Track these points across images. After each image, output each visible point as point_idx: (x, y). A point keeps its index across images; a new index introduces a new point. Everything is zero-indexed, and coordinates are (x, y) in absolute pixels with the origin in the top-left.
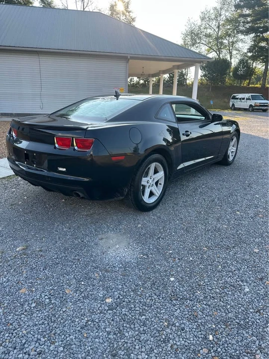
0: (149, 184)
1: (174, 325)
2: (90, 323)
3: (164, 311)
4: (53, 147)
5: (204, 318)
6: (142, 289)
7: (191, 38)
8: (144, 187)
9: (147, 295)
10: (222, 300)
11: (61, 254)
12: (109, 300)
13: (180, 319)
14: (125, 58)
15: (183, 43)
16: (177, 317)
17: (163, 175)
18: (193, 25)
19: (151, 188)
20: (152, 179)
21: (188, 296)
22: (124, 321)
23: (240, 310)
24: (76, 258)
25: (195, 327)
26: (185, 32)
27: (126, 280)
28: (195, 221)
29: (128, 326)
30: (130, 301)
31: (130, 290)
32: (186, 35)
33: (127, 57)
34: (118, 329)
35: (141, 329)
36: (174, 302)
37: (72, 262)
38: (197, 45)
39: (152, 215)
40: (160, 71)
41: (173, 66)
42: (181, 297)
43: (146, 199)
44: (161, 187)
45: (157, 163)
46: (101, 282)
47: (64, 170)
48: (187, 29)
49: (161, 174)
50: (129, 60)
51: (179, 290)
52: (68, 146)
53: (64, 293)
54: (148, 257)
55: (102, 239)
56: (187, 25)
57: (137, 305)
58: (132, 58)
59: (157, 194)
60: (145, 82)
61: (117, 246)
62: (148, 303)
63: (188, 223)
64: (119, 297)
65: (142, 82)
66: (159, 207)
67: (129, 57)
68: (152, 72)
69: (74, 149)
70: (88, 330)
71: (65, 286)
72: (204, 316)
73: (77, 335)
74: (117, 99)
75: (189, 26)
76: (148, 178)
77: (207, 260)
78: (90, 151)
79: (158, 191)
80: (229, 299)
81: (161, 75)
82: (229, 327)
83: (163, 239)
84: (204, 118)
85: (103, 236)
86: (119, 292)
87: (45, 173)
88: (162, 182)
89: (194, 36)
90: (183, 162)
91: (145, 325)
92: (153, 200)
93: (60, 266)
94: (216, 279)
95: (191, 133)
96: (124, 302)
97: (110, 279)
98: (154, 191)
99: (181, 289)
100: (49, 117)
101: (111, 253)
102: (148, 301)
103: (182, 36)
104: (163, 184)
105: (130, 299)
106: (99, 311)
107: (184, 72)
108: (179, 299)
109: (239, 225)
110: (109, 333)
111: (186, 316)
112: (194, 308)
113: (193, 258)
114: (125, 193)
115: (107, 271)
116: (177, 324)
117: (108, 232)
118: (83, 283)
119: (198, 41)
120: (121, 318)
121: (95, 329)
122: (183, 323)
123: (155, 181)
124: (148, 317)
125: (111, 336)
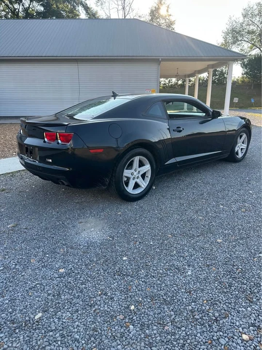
0: (133, 176)
1: (106, 294)
2: (38, 285)
3: (103, 283)
4: (43, 140)
5: (136, 292)
6: (94, 264)
7: (232, 36)
8: (128, 179)
9: (96, 269)
10: (160, 279)
11: (41, 232)
12: (62, 271)
13: (114, 290)
14: (157, 61)
15: (224, 42)
16: (111, 289)
17: (150, 168)
18: (234, 23)
19: (136, 180)
20: (137, 172)
21: (131, 273)
22: (66, 287)
23: (173, 289)
24: (52, 236)
25: (123, 298)
26: (226, 31)
27: (84, 256)
28: (174, 211)
29: (67, 291)
30: (79, 273)
31: (84, 264)
32: (227, 34)
33: (159, 59)
34: (58, 293)
35: (77, 295)
36: (116, 277)
37: (47, 239)
38: (238, 43)
39: (135, 205)
40: (195, 71)
41: (208, 65)
42: (124, 273)
43: (130, 189)
44: (148, 180)
45: (141, 157)
46: (62, 256)
47: (51, 161)
48: (228, 27)
49: (147, 167)
50: (160, 62)
51: (126, 267)
52: (54, 140)
53: (29, 261)
54: (113, 239)
55: (81, 222)
56: (228, 23)
57: (83, 276)
58: (163, 60)
59: (143, 186)
60: (183, 82)
61: (93, 229)
62: (93, 275)
63: (166, 213)
64: (71, 269)
65: (180, 82)
66: (146, 199)
67: (160, 59)
68: (189, 73)
69: (58, 143)
70: (34, 290)
71: (32, 257)
72: (137, 290)
73: (24, 293)
74: (114, 99)
75: (231, 25)
76: (133, 171)
77: (166, 245)
78: (70, 145)
79: (144, 183)
80: (168, 279)
81: (197, 75)
82: (154, 302)
83: (134, 225)
84: (205, 114)
85: (83, 220)
86: (73, 265)
87: (37, 163)
88: (149, 175)
89: (235, 34)
90: (175, 157)
91: (81, 292)
92: (138, 191)
93: (35, 241)
94: (165, 262)
95: (183, 129)
96: (74, 273)
97: (71, 254)
98: (140, 183)
99: (128, 267)
100: (55, 116)
101: (84, 234)
102: (94, 274)
103: (223, 34)
104: (150, 176)
105: (79, 271)
106: (49, 278)
107: (224, 71)
108: (121, 275)
109: (215, 217)
110: (49, 295)
111: (120, 289)
112: (131, 283)
113: (153, 243)
114: (107, 183)
115: (72, 248)
116: (109, 294)
117: (89, 217)
118: (47, 255)
119: (240, 39)
120: (64, 284)
121: (40, 290)
122: (115, 294)
123: (142, 173)
124: (87, 286)
125: (50, 297)
